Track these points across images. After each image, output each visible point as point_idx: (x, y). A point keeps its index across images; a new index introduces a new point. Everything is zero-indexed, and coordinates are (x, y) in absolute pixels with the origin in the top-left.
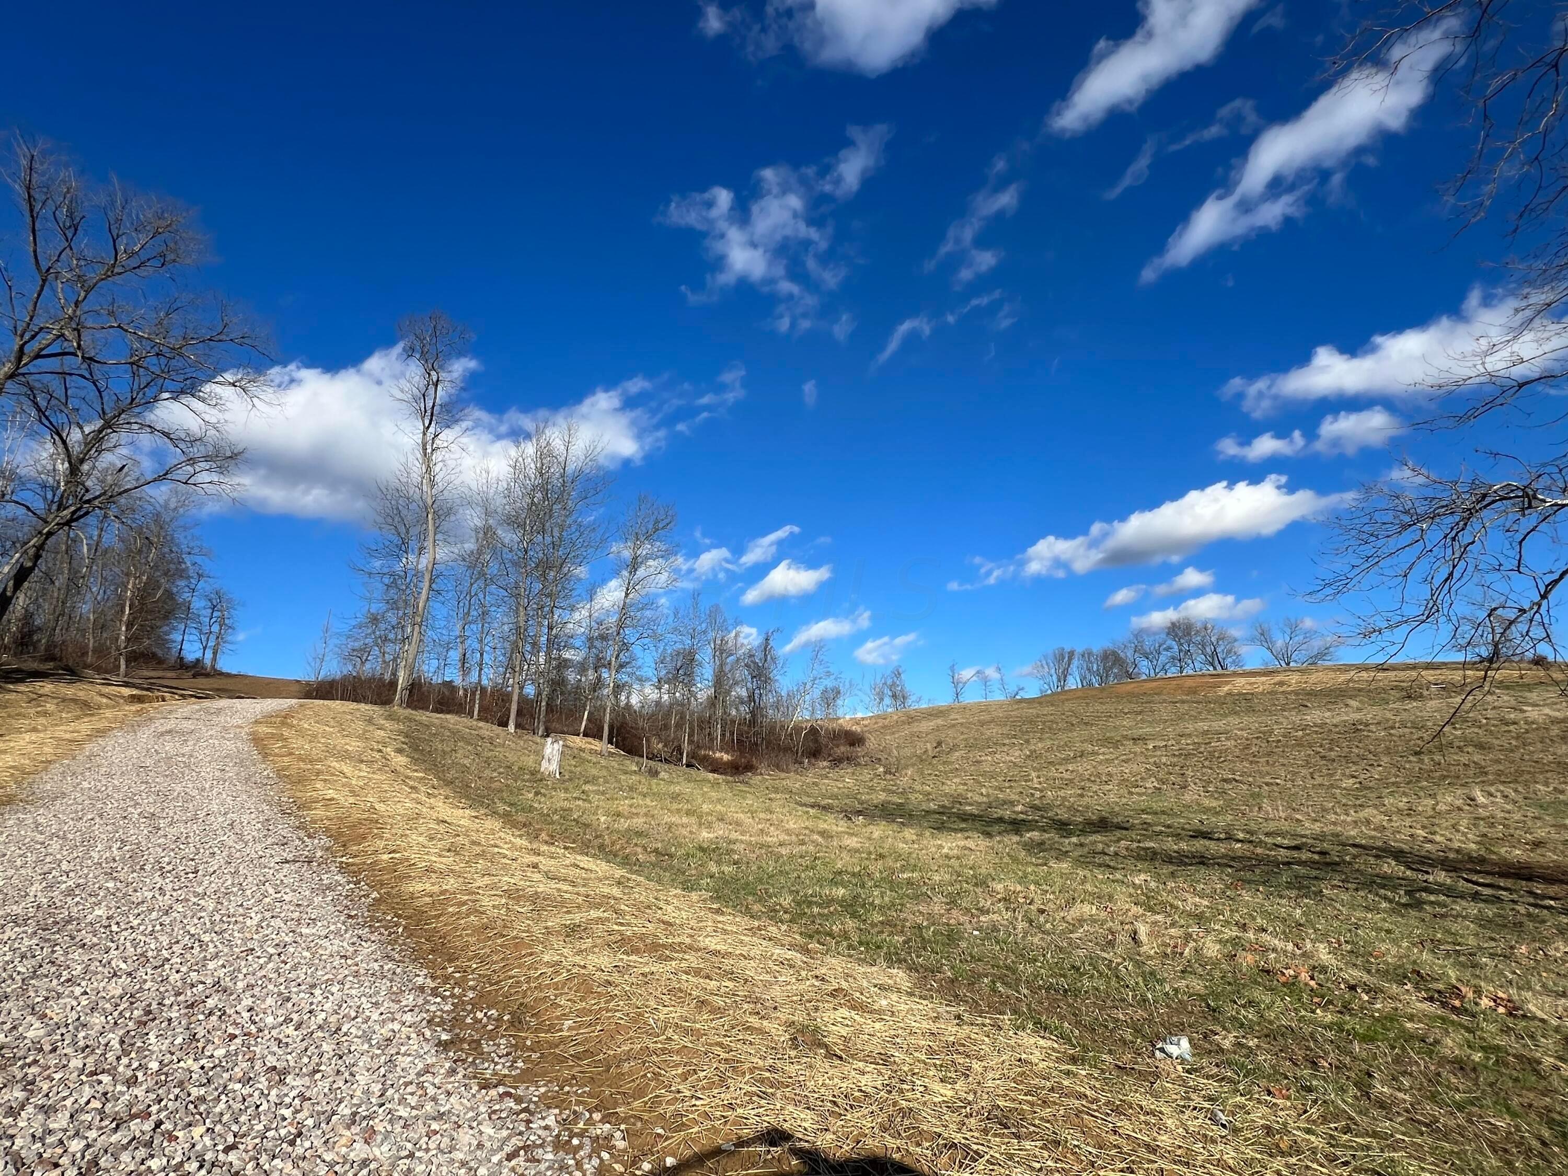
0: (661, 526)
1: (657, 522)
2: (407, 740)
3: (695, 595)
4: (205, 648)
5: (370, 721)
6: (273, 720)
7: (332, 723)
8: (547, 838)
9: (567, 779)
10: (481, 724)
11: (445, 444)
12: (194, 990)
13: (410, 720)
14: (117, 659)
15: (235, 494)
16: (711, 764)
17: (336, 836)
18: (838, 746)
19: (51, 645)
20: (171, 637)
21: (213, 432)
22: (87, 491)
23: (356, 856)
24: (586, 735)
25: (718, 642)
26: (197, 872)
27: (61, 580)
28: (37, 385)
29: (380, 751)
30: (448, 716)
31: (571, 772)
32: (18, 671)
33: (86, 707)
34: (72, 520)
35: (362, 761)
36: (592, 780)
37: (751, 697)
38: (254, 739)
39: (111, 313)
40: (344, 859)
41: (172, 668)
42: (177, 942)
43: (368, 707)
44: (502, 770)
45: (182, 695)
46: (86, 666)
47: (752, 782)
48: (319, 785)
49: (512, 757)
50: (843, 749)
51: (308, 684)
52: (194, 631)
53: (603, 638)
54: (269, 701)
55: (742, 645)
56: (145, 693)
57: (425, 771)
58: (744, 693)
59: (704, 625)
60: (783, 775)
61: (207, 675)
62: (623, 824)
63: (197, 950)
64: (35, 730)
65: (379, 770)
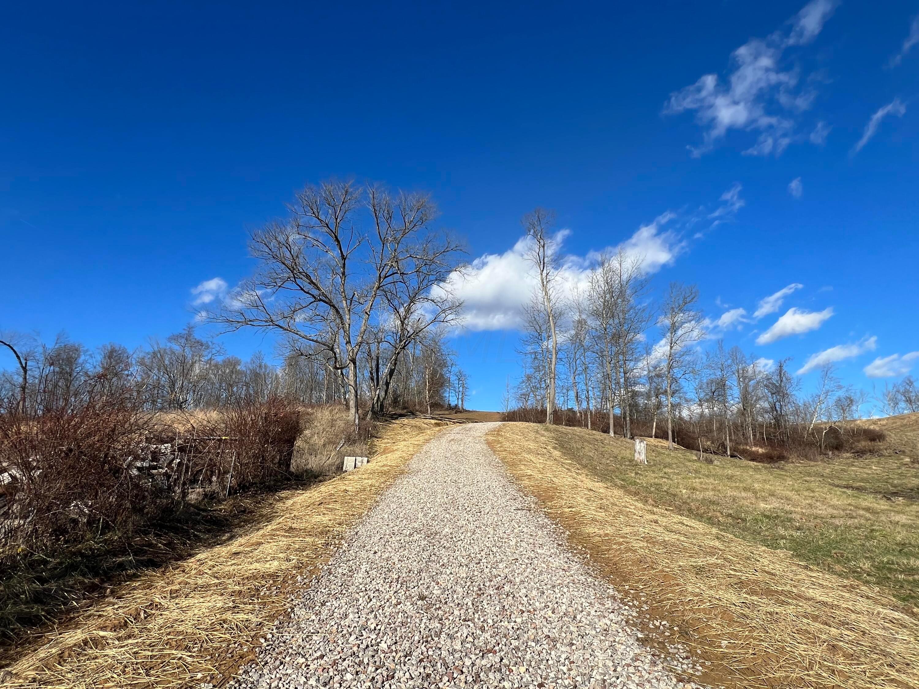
0: (688, 300)
1: (685, 298)
2: (557, 442)
3: (720, 342)
4: (458, 399)
5: (537, 432)
6: (493, 433)
7: (519, 434)
8: (653, 503)
9: (652, 465)
10: (594, 432)
11: (553, 278)
12: (497, 579)
13: (557, 431)
14: (426, 407)
15: (463, 323)
16: (749, 455)
17: (538, 496)
18: (858, 441)
19: (404, 402)
20: (444, 395)
21: (450, 295)
22: (408, 332)
23: (551, 509)
24: (656, 437)
25: (741, 372)
26: (480, 512)
27: (404, 373)
28: (387, 290)
29: (545, 448)
30: (576, 428)
31: (654, 460)
32: (395, 414)
33: (420, 429)
34: (405, 346)
35: (539, 454)
36: (669, 466)
37: (773, 408)
38: (487, 443)
39: (407, 251)
40: (545, 510)
41: (447, 410)
42: (482, 550)
43: (535, 424)
44: (611, 459)
45: (454, 422)
46: (417, 411)
47: (786, 468)
48: (523, 467)
49: (616, 451)
50: (864, 444)
51: (503, 414)
52: (453, 391)
53: (658, 376)
54: (489, 423)
55: (760, 372)
56: (440, 422)
57: (571, 459)
58: (766, 405)
59: (730, 361)
60: (812, 463)
61: (461, 412)
62: (699, 496)
63: (492, 556)
64: (404, 440)
65: (548, 459)
